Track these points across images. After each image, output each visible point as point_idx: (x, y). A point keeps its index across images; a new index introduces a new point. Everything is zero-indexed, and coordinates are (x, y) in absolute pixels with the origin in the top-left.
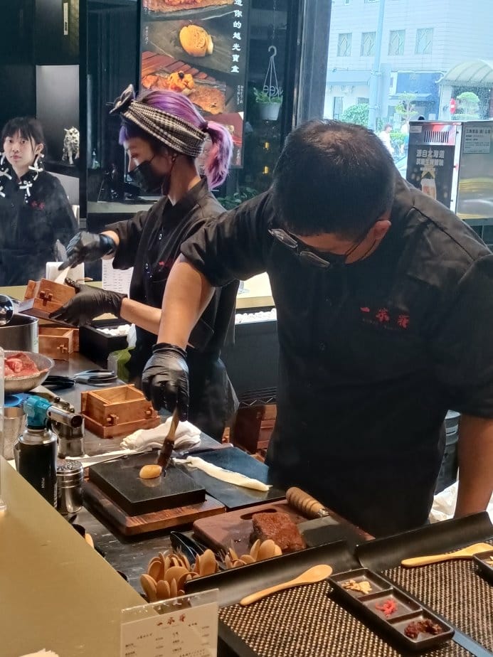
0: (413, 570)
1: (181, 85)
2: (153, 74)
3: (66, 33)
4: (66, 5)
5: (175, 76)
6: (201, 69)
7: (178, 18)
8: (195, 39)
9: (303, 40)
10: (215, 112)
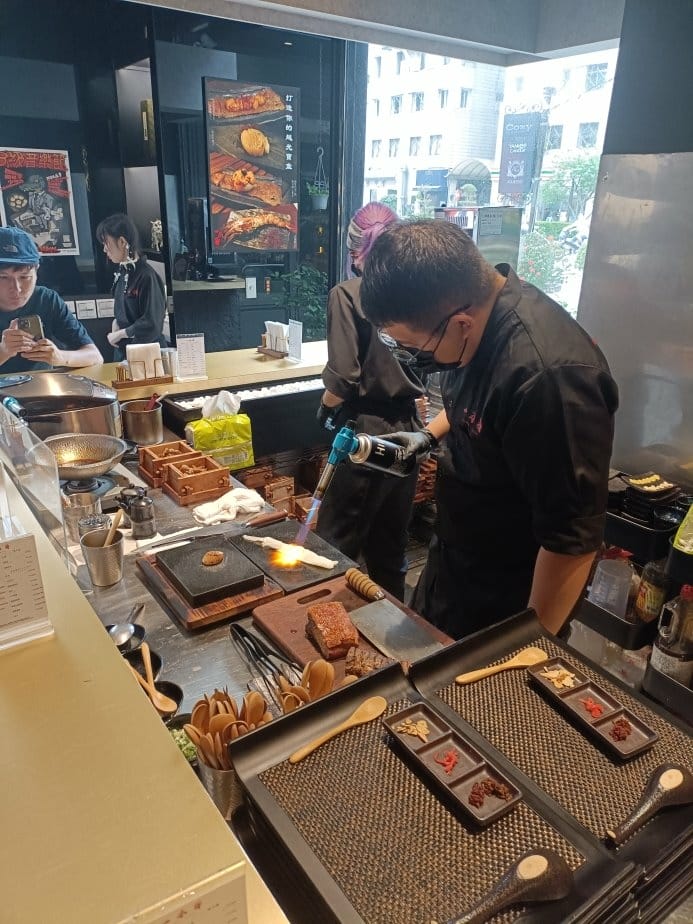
0: (467, 687)
1: (244, 181)
2: (220, 172)
3: (146, 138)
4: (144, 114)
5: (239, 173)
6: (261, 167)
7: (239, 123)
8: (254, 140)
9: (344, 143)
10: (274, 204)
